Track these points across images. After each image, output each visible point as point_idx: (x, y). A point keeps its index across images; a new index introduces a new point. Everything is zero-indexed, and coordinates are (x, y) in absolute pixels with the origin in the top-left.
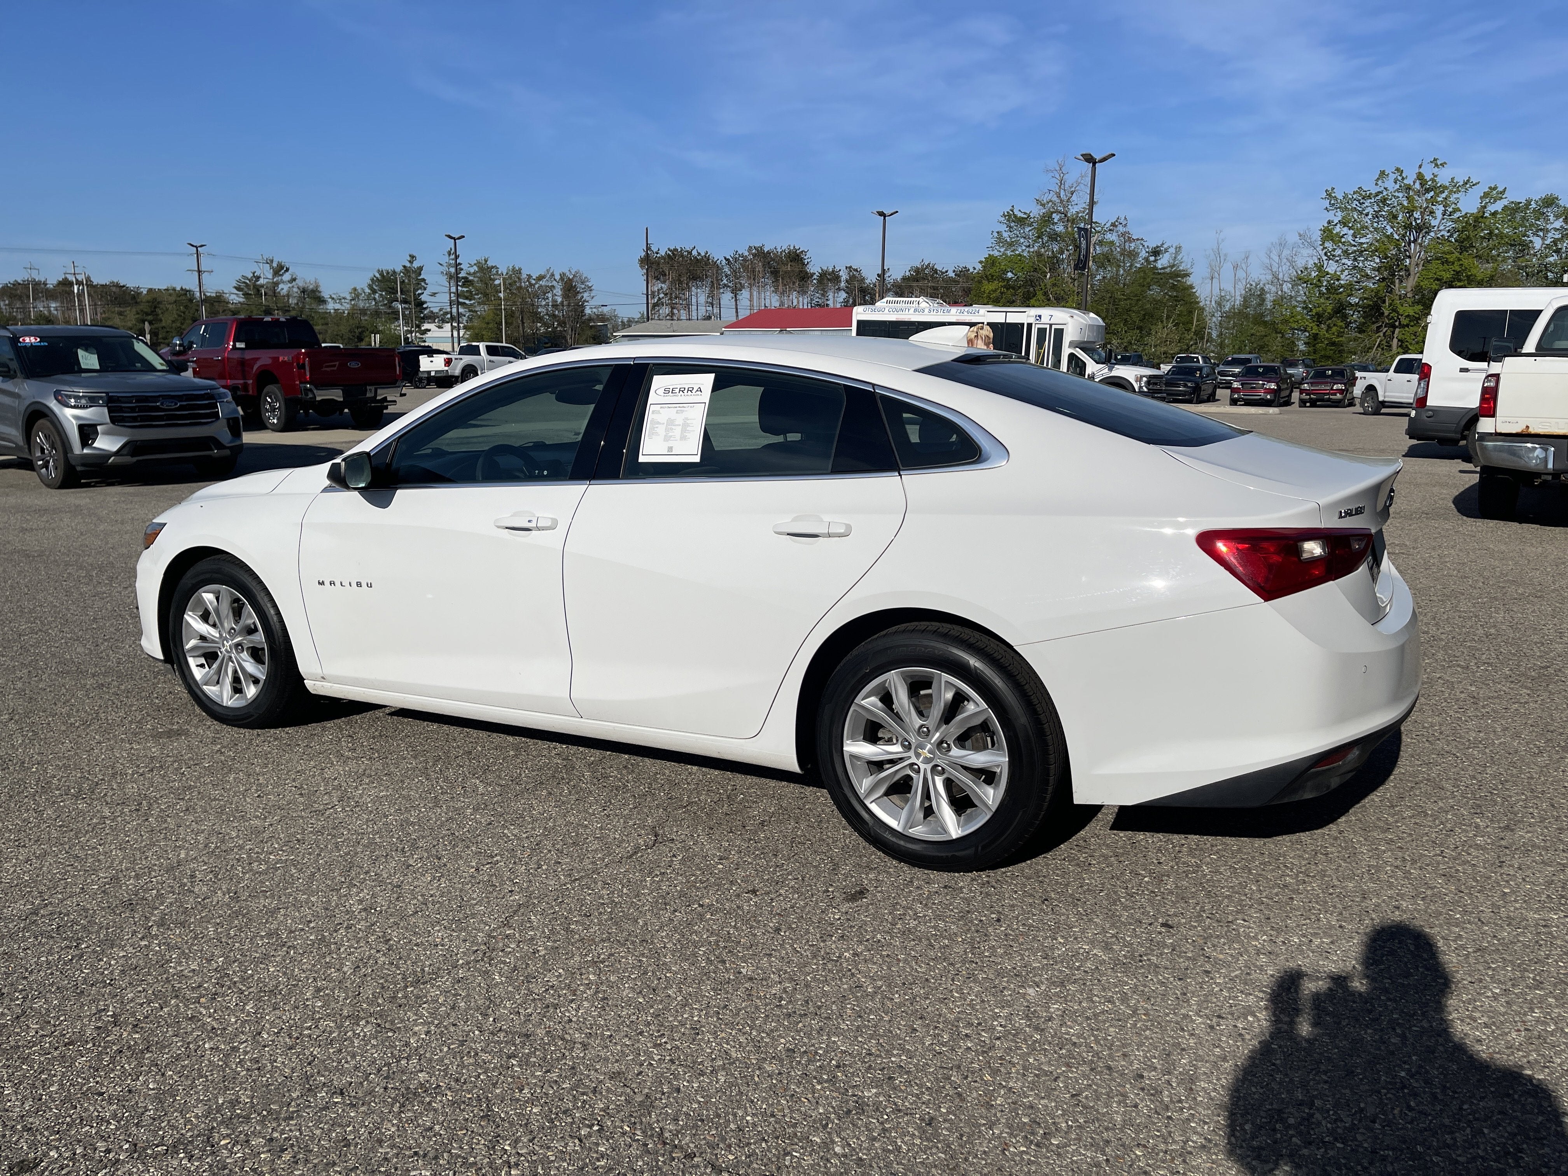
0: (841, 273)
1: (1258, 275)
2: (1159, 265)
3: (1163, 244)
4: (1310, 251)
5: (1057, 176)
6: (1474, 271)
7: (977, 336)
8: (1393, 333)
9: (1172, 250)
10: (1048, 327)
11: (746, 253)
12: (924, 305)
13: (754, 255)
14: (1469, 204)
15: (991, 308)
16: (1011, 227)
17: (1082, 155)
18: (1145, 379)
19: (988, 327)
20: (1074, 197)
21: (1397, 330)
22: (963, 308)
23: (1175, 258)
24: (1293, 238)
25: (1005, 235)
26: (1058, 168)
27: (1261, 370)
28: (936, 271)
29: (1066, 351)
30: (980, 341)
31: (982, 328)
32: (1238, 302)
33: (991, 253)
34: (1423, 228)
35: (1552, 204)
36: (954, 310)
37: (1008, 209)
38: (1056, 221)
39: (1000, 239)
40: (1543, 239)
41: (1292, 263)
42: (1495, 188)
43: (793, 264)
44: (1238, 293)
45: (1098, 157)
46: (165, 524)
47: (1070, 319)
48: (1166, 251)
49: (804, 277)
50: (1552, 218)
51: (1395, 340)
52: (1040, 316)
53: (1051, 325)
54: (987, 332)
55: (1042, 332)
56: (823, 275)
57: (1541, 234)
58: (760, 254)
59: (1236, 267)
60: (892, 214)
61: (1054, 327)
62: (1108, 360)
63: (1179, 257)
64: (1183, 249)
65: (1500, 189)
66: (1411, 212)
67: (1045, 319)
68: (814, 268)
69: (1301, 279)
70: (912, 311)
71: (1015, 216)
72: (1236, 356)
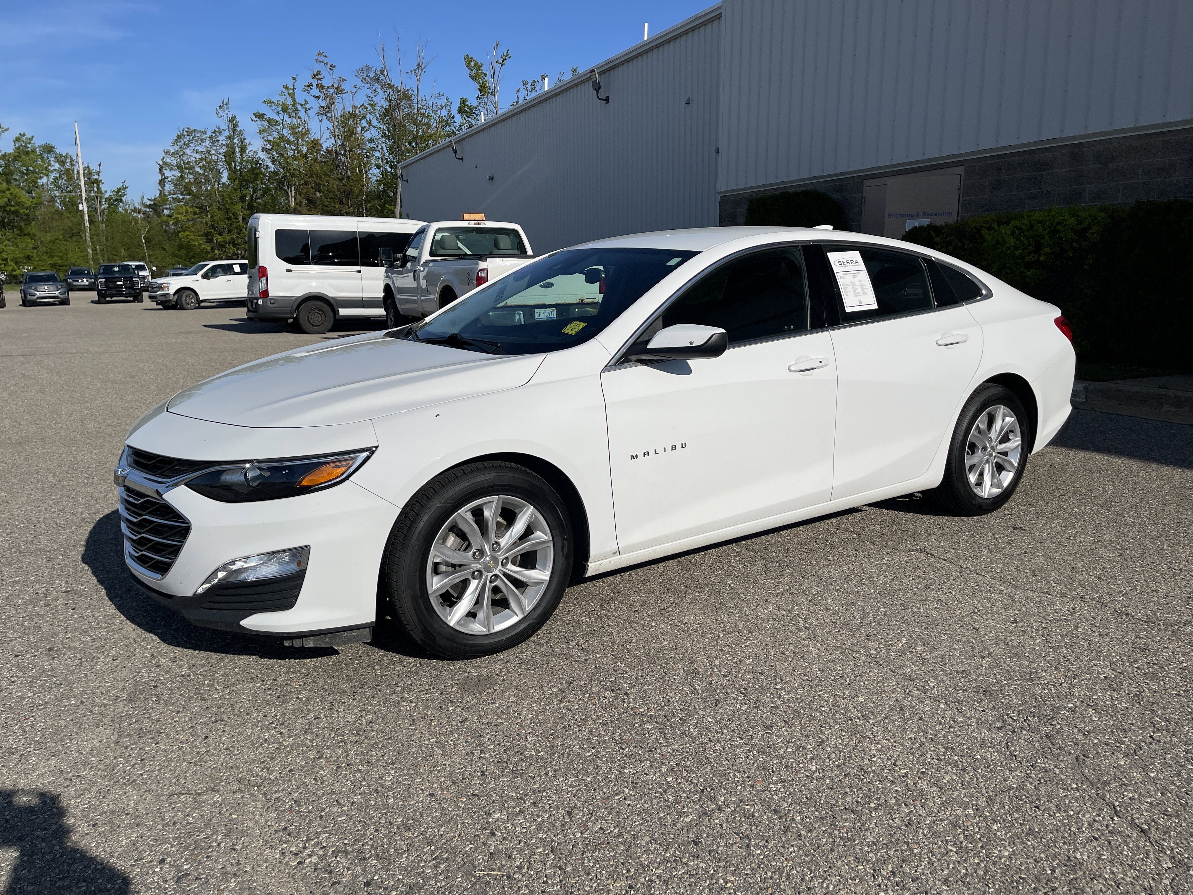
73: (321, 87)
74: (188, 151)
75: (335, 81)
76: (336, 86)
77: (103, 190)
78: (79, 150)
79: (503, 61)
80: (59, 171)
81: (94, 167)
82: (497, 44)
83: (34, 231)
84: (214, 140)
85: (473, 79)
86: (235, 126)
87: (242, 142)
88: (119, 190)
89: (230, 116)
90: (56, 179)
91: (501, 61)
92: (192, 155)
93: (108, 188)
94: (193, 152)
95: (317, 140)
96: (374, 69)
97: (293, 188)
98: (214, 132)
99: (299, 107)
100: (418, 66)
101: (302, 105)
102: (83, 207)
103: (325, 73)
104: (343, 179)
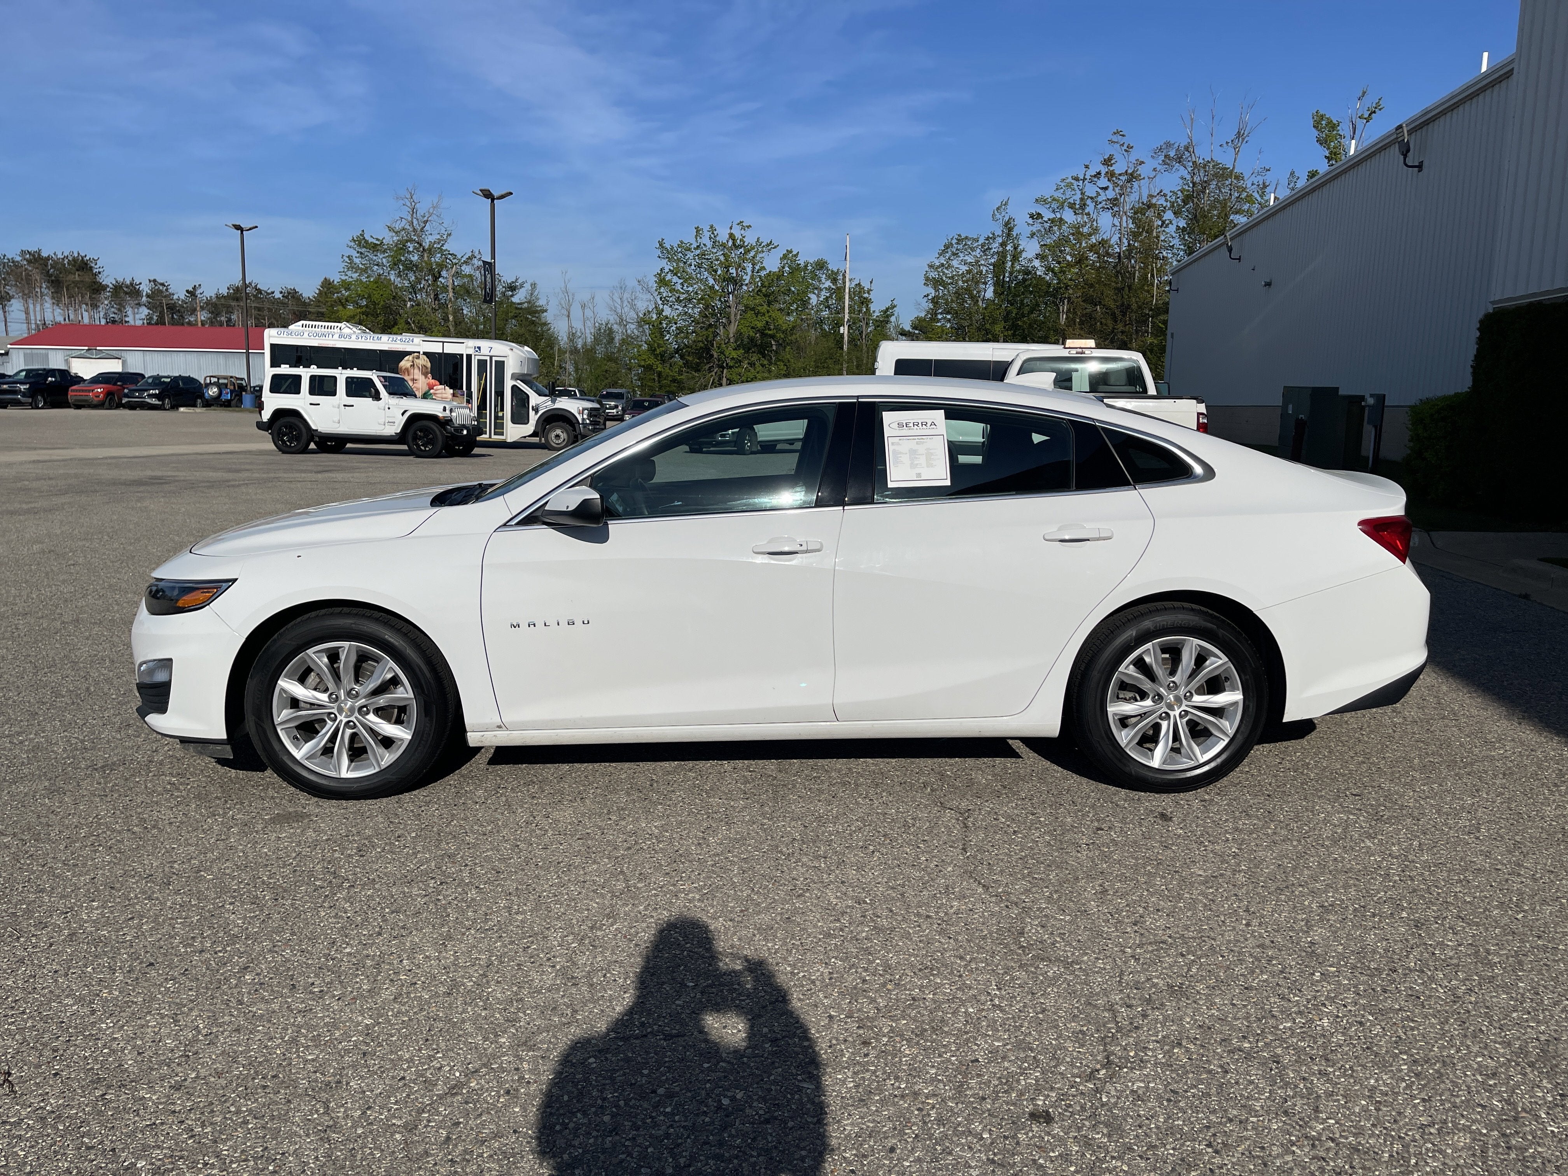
0: (142, 287)
1: (605, 316)
2: (515, 300)
3: (517, 279)
4: (649, 296)
5: (409, 204)
6: (780, 322)
7: (413, 366)
8: (722, 372)
9: (527, 286)
10: (488, 358)
11: (18, 259)
12: (346, 331)
13: (29, 262)
14: (772, 263)
15: (423, 337)
16: (361, 253)
17: (481, 190)
18: (586, 412)
19: (425, 357)
20: (427, 227)
21: (725, 371)
22: (395, 337)
23: (532, 294)
24: (632, 283)
25: (357, 261)
26: (409, 196)
27: (646, 404)
28: (260, 291)
29: (509, 384)
30: (416, 371)
31: (418, 358)
32: (589, 340)
33: (344, 278)
34: (736, 282)
35: (822, 267)
36: (385, 338)
37: (357, 233)
38: (411, 249)
39: (352, 266)
40: (818, 296)
41: (633, 306)
42: (791, 252)
43: (80, 273)
44: (588, 331)
45: (496, 194)
46: (236, 579)
47: (510, 352)
48: (522, 286)
49: (97, 288)
50: (823, 280)
51: (724, 379)
52: (479, 348)
53: (491, 357)
54: (424, 361)
55: (482, 364)
56: (118, 289)
57: (816, 292)
58: (36, 259)
59: (583, 307)
60: (250, 229)
61: (494, 359)
62: (553, 392)
63: (536, 293)
64: (538, 287)
65: (794, 253)
66: (727, 267)
67: (485, 351)
68: (108, 279)
69: (643, 321)
70: (336, 337)
71: (366, 242)
72: (610, 390)
73: (1111, 175)
74: (955, 263)
75: (1130, 165)
76: (1130, 171)
77: (872, 310)
78: (848, 266)
79: (1370, 115)
80: (829, 289)
81: (866, 285)
82: (1364, 93)
83: (788, 356)
84: (986, 250)
85: (1321, 144)
86: (1010, 230)
87: (1015, 248)
88: (887, 309)
89: (1007, 219)
90: (827, 299)
91: (1366, 116)
92: (959, 266)
93: (877, 308)
94: (960, 264)
95: (1107, 241)
96: (1176, 145)
97: (1066, 301)
98: (988, 239)
99: (1089, 202)
100: (1239, 135)
101: (1092, 198)
102: (844, 330)
103: (1118, 157)
104: (1123, 289)
